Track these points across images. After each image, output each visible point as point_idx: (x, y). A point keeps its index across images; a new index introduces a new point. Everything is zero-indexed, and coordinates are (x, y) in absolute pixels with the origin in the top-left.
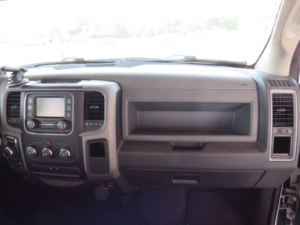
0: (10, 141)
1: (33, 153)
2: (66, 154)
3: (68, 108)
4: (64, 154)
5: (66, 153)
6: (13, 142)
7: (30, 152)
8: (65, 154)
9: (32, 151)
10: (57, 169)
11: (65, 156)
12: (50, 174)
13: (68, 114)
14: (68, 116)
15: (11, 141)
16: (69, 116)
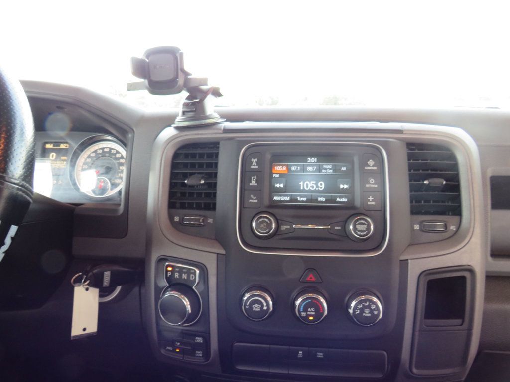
0: (177, 275)
1: (265, 308)
2: (374, 310)
3: (370, 183)
4: (367, 311)
5: (373, 307)
6: (188, 276)
7: (257, 306)
8: (371, 311)
9: (263, 301)
10: (320, 355)
11: (369, 315)
12: (292, 372)
13: (371, 199)
14: (369, 203)
15: (180, 276)
16: (373, 203)
